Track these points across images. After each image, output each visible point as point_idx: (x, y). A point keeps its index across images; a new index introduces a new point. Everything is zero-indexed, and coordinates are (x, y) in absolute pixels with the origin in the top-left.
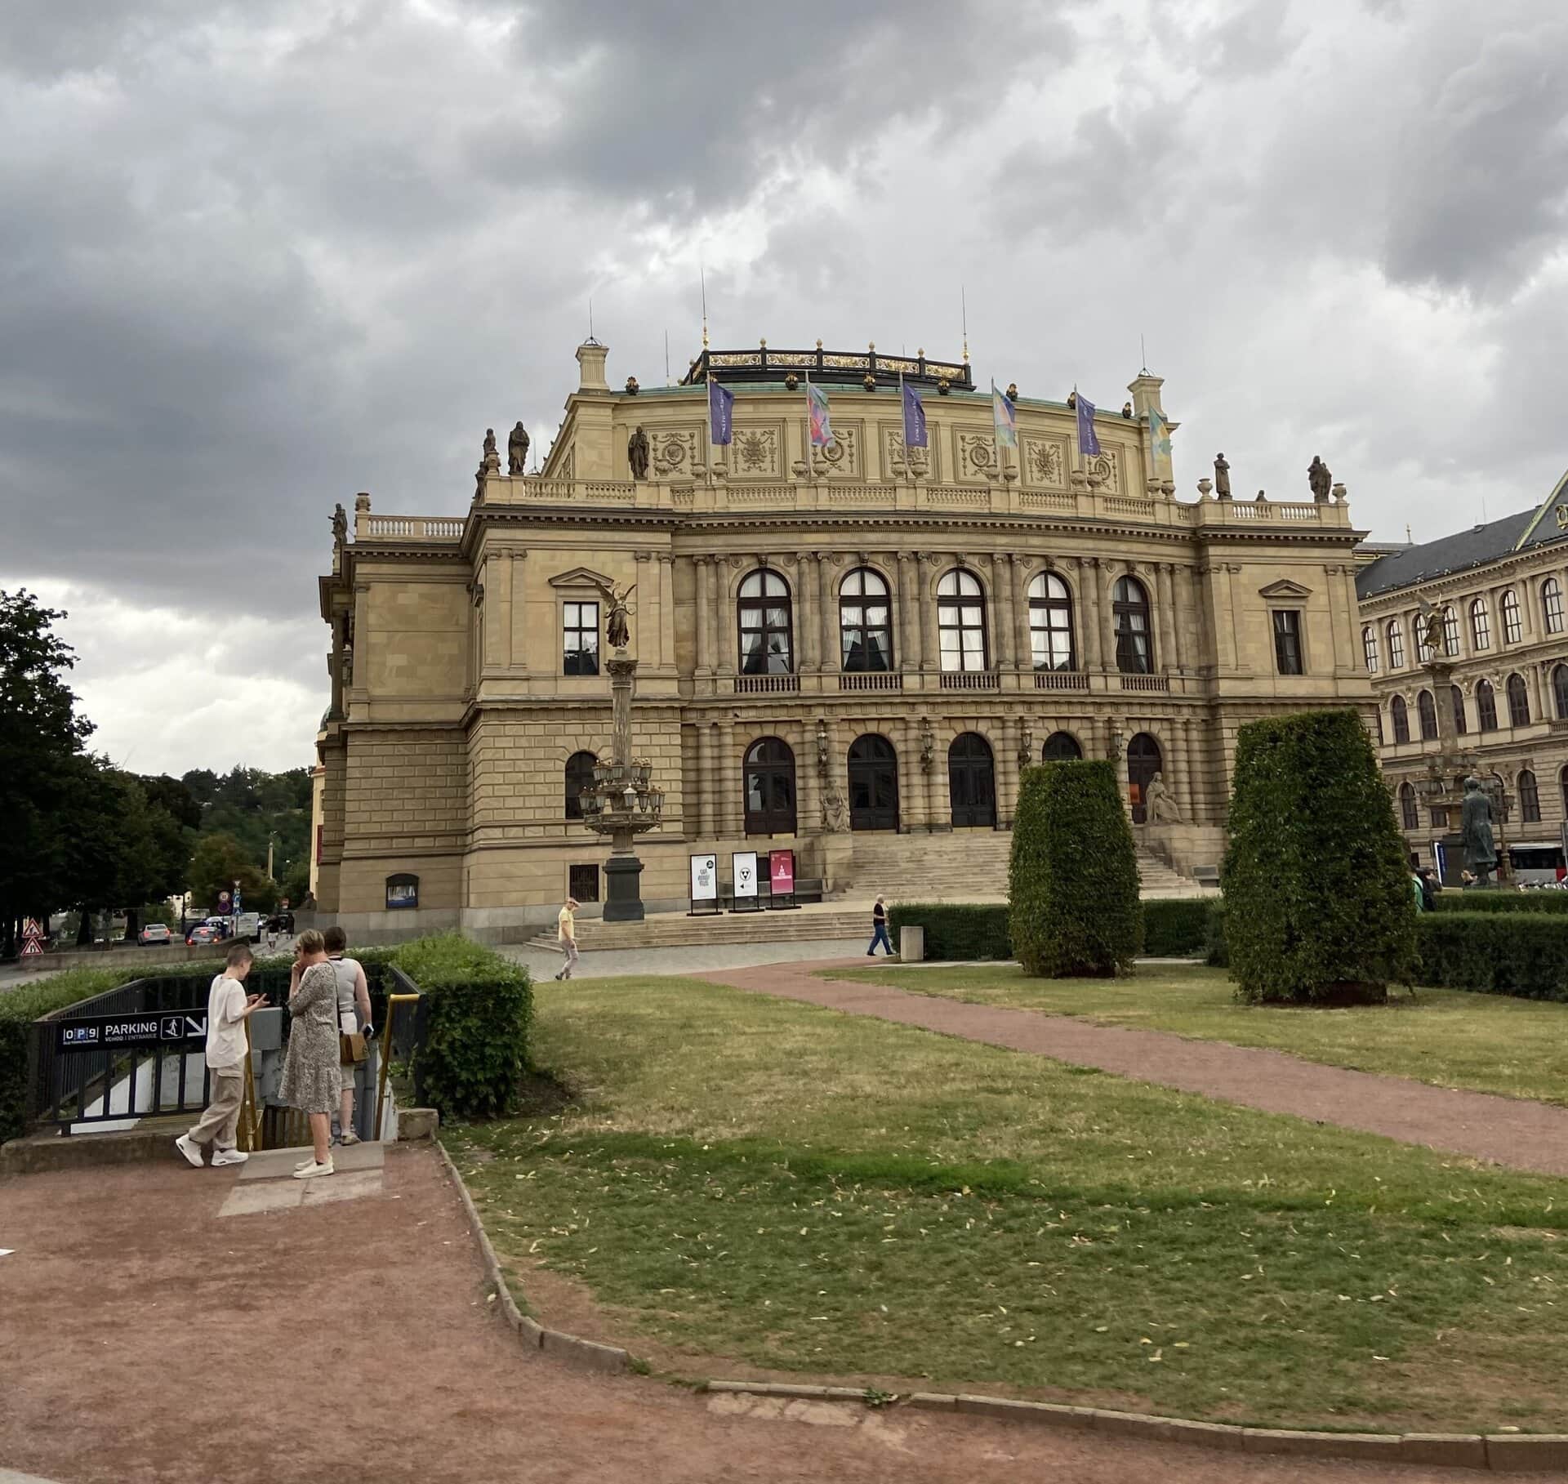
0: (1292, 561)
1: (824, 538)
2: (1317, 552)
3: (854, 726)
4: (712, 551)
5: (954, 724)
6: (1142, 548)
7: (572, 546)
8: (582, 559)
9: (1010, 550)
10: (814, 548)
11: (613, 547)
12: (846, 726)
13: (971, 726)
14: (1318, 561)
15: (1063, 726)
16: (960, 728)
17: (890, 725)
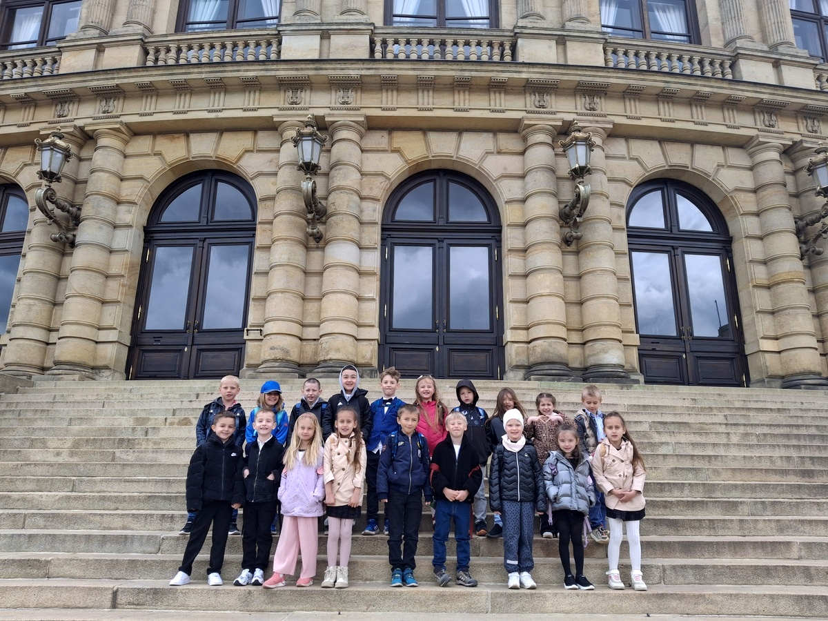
12: (140, 142)
16: (418, 153)
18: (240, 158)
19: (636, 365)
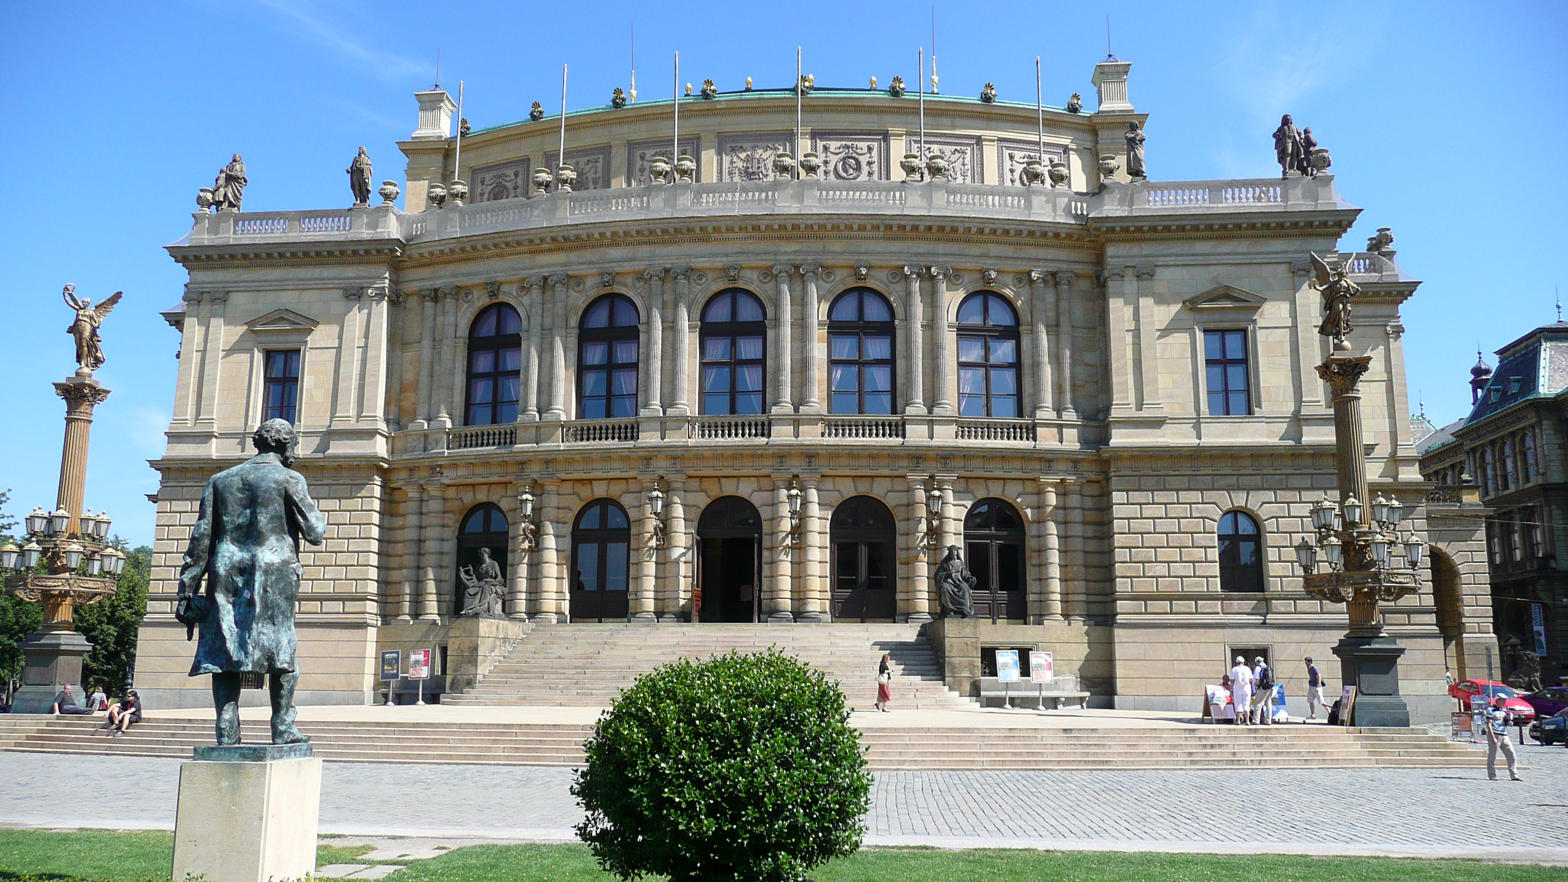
0: (1238, 259)
1: (558, 258)
2: (1277, 245)
3: (579, 488)
4: (438, 283)
5: (706, 484)
6: (1009, 251)
7: (279, 287)
8: (288, 299)
9: (798, 259)
10: (545, 272)
11: (321, 286)
12: (567, 488)
13: (729, 489)
14: (1280, 258)
15: (863, 488)
16: (715, 492)
17: (622, 486)
18: (620, 496)
19: (828, 610)
